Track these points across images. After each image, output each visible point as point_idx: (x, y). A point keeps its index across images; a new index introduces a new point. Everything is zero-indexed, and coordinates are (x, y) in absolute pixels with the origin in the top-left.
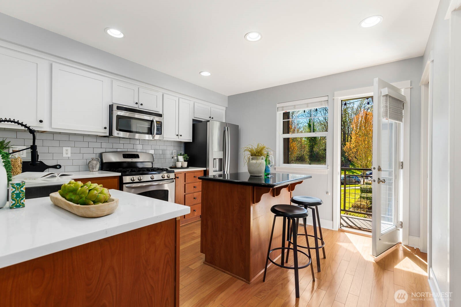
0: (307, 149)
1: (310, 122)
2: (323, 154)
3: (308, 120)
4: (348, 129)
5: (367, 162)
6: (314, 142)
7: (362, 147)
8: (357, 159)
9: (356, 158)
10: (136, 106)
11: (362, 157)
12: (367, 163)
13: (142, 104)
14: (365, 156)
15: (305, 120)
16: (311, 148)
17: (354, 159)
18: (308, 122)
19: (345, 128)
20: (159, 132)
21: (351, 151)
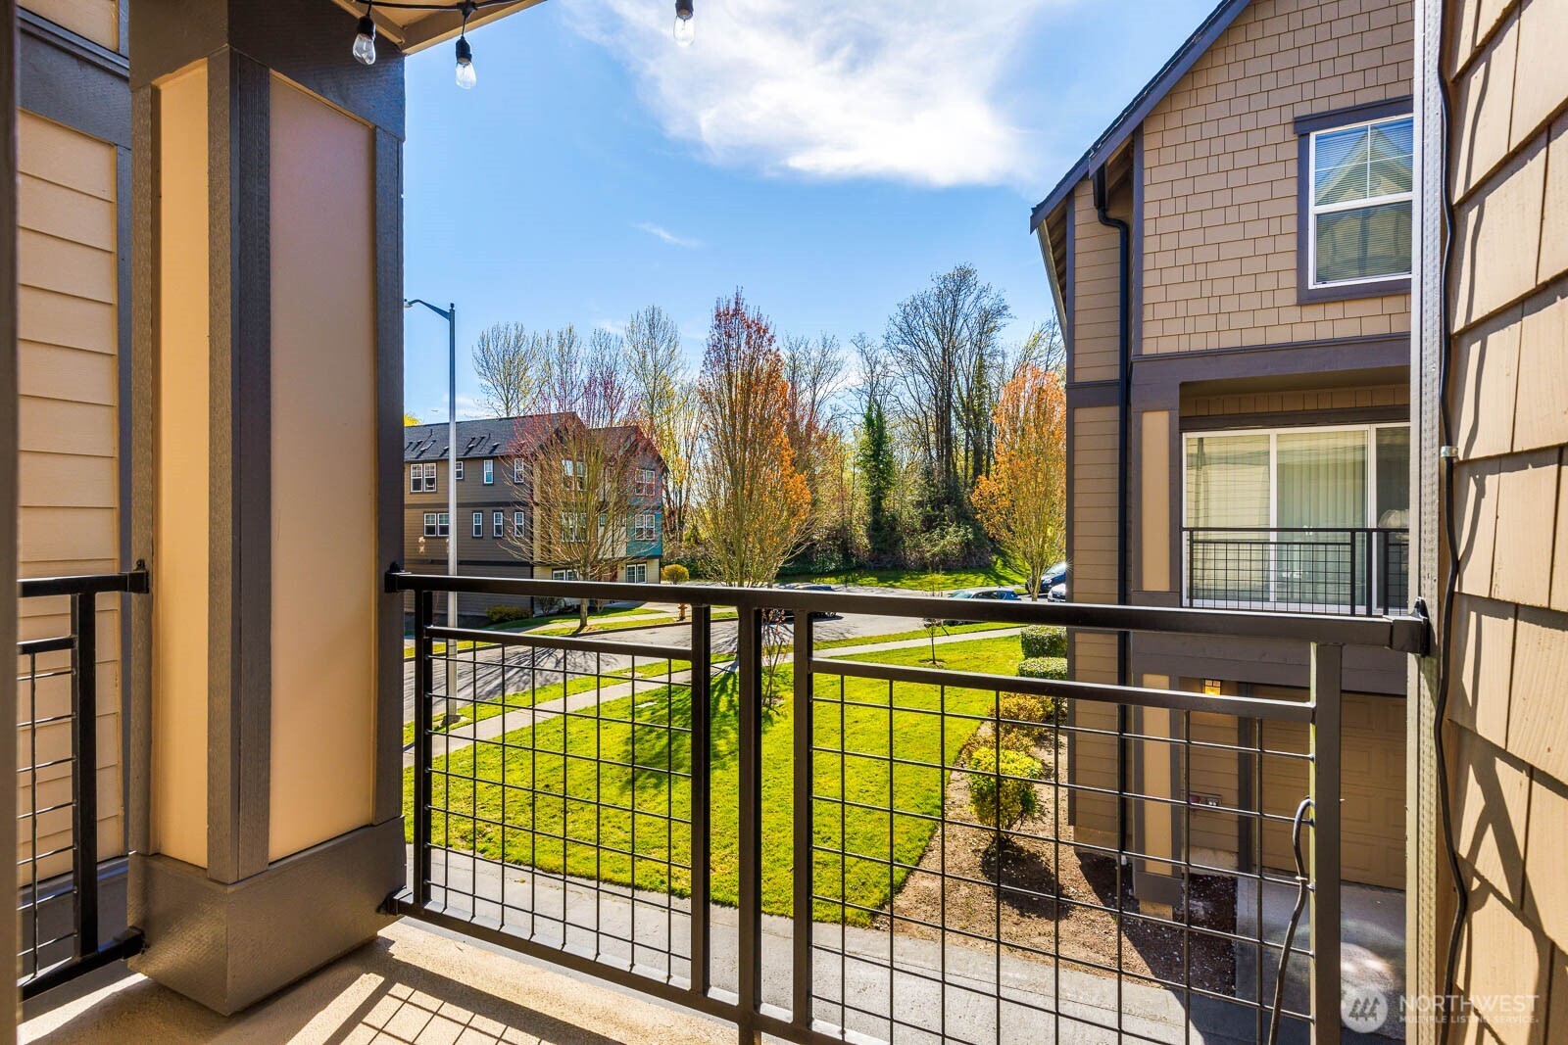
0: (861, 504)
1: (870, 409)
2: (911, 518)
3: (864, 403)
4: (989, 438)
5: (1044, 542)
6: (884, 479)
7: (1028, 490)
8: (1014, 533)
9: (1009, 530)
11: (1029, 527)
12: (1043, 547)
14: (1038, 522)
15: (857, 404)
16: (873, 499)
17: (1004, 532)
18: (866, 411)
19: (980, 434)
21: (993, 507)
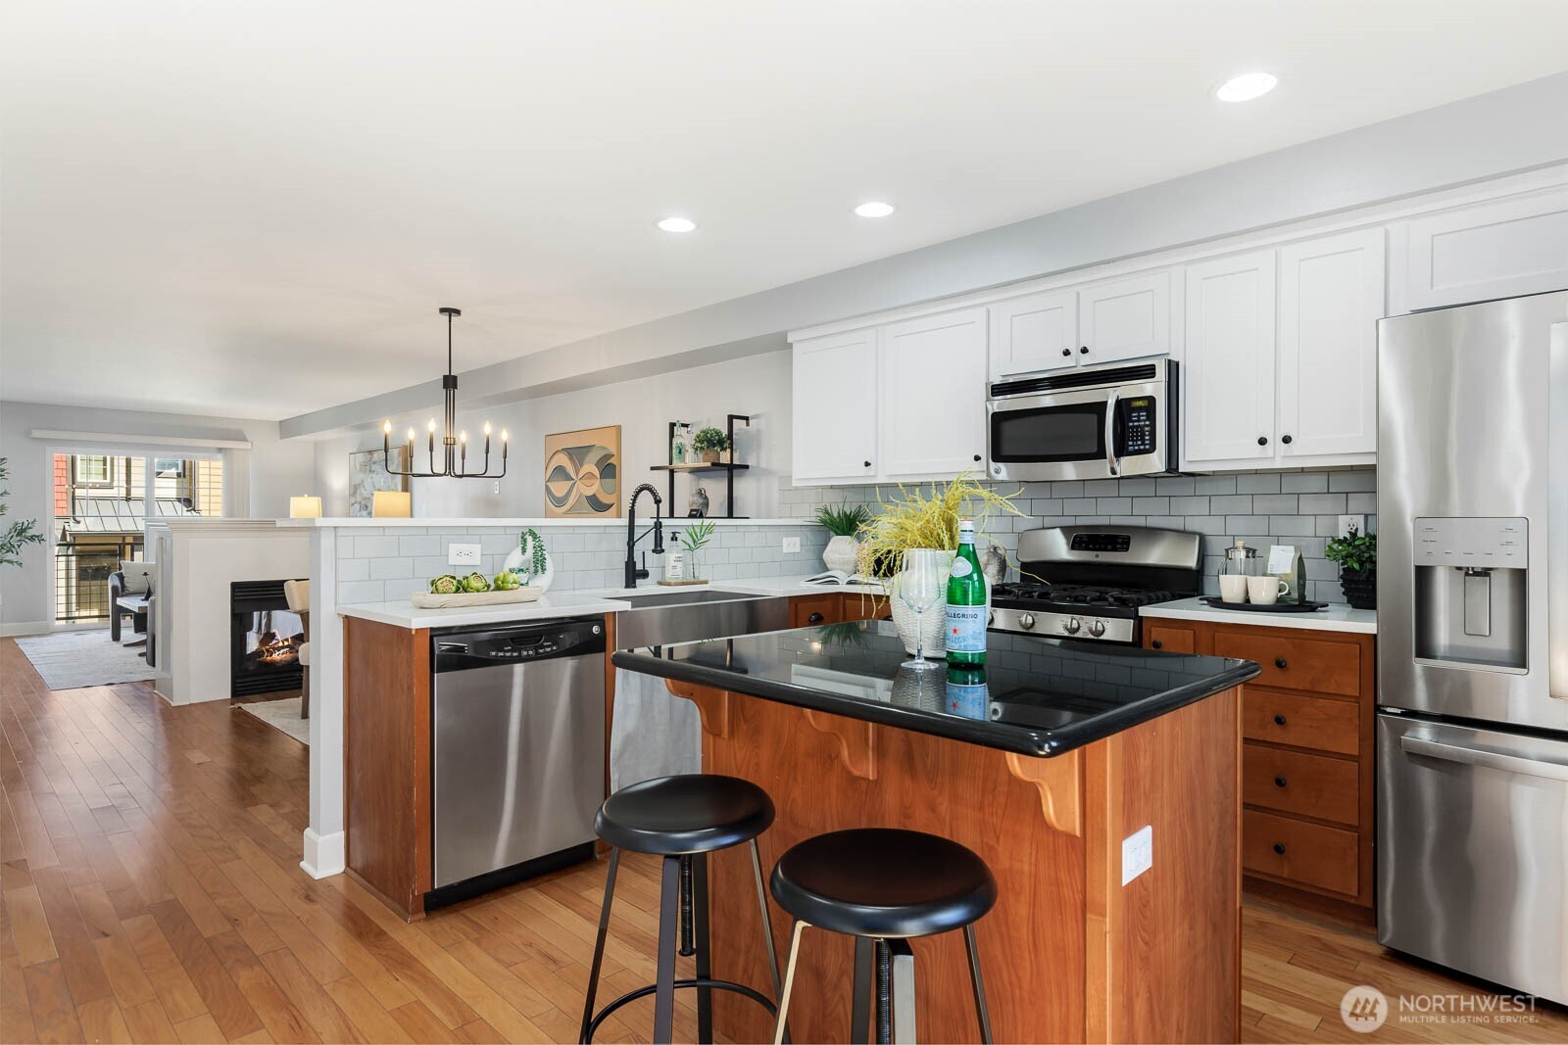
10: (1068, 361)
13: (1084, 351)
20: (1143, 444)
